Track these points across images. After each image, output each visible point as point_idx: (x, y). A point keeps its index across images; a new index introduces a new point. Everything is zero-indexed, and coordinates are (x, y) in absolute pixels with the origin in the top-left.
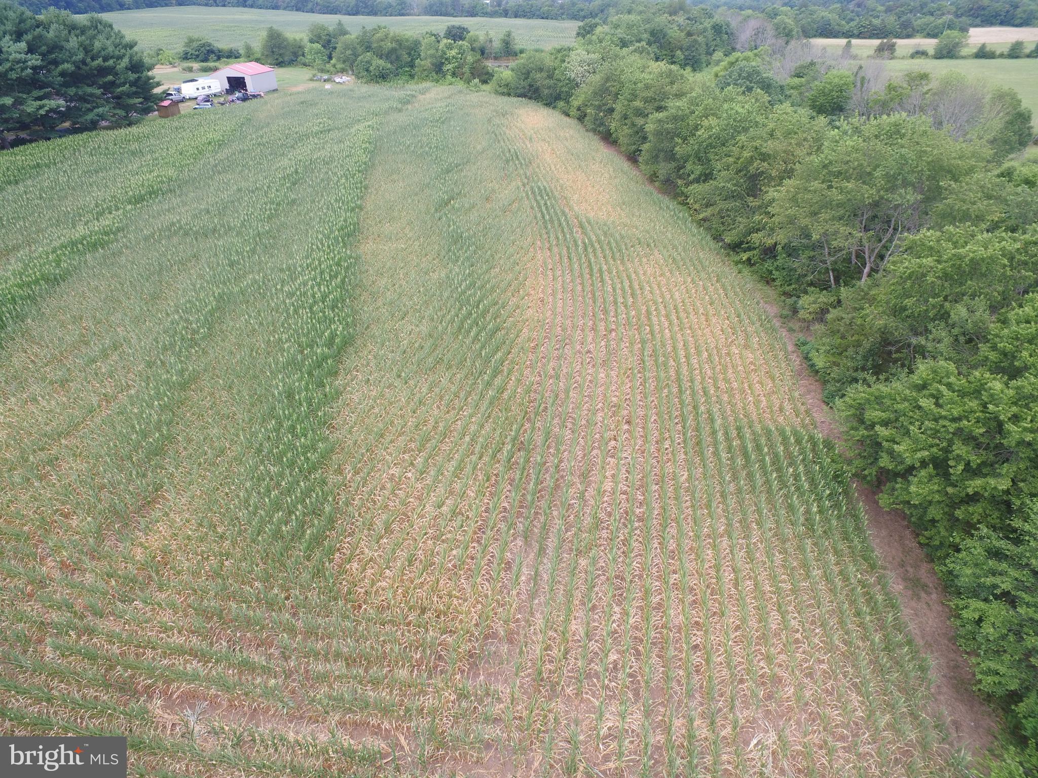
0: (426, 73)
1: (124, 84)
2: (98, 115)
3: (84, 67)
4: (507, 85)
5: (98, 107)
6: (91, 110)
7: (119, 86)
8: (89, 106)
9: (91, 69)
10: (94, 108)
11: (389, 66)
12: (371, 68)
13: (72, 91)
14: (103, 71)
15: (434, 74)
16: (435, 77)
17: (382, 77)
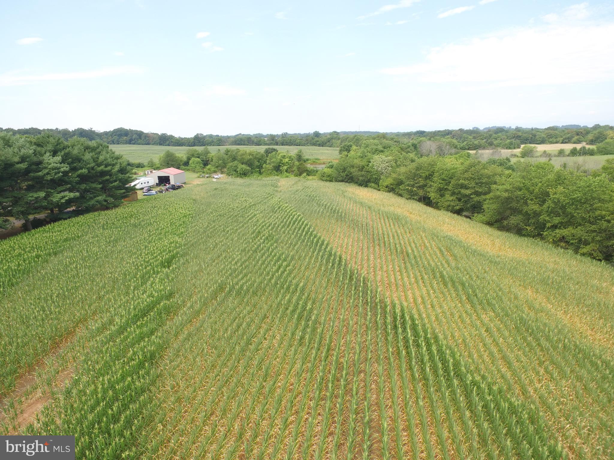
0: (270, 171)
1: (115, 181)
2: (97, 202)
3: (92, 171)
4: (329, 176)
5: (98, 196)
6: (91, 198)
7: (112, 183)
8: (92, 196)
9: (96, 172)
10: (95, 197)
11: (248, 168)
12: (238, 170)
13: (83, 186)
14: (103, 174)
15: (274, 172)
16: (276, 173)
17: (244, 174)
